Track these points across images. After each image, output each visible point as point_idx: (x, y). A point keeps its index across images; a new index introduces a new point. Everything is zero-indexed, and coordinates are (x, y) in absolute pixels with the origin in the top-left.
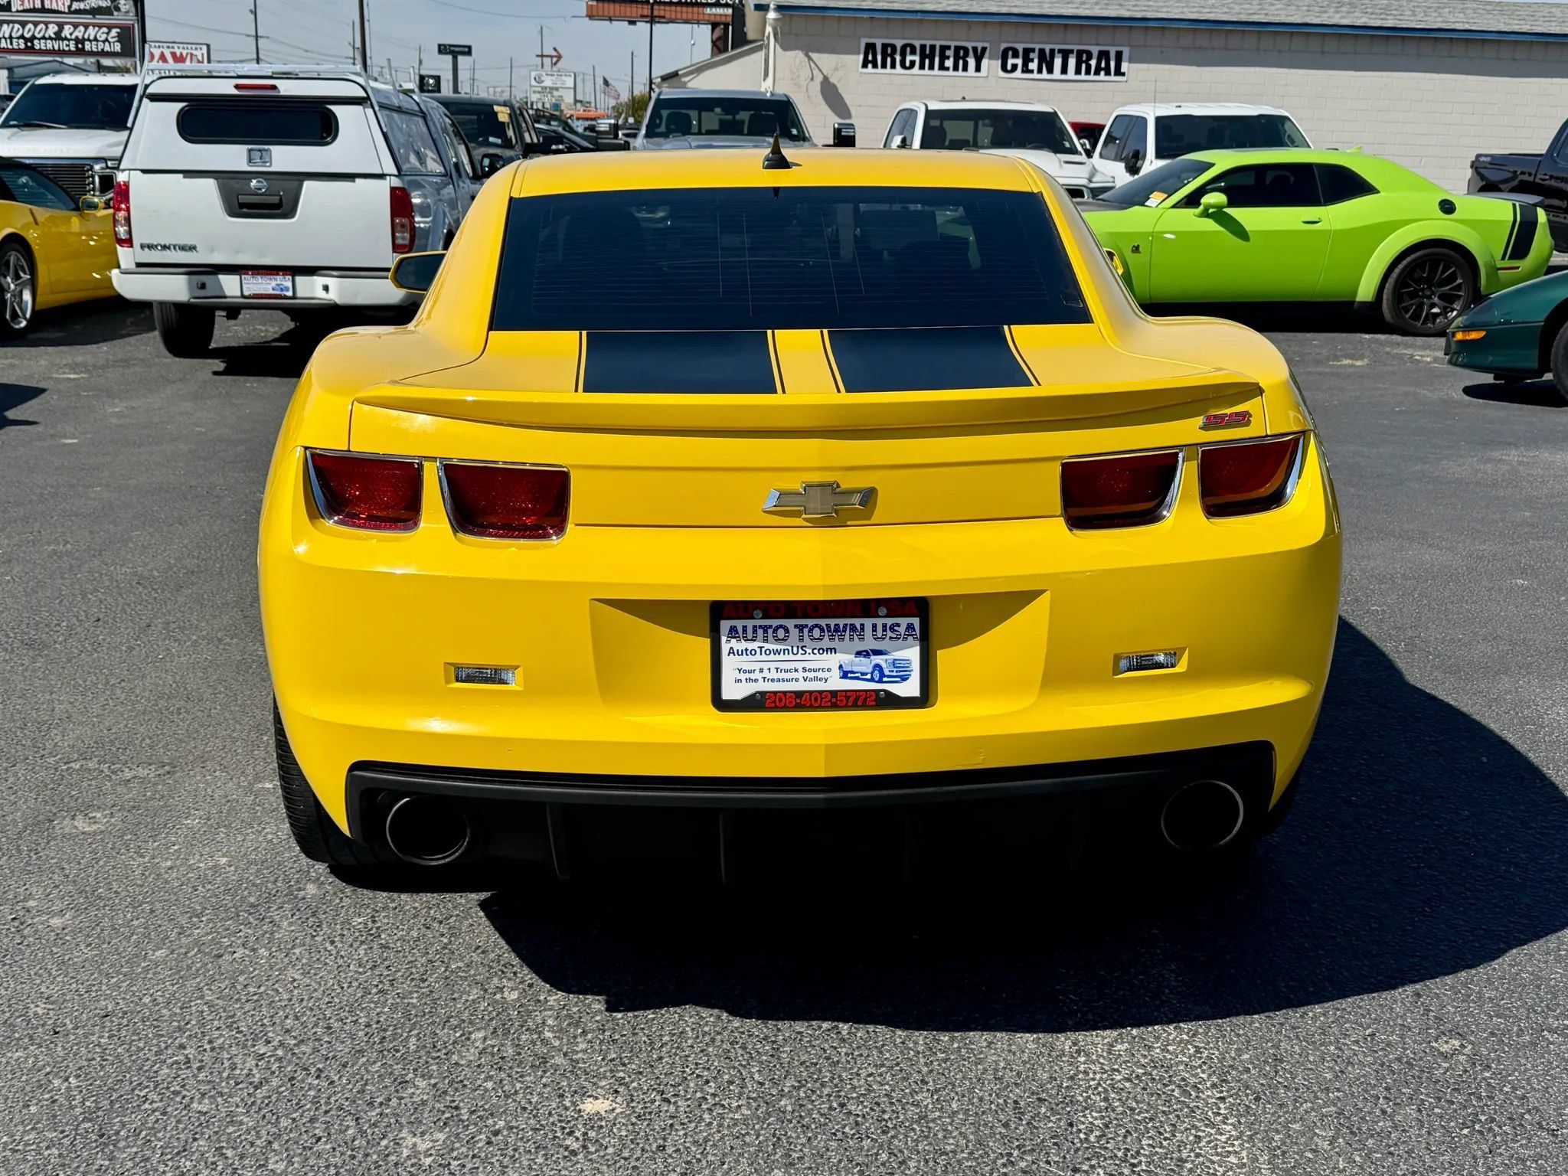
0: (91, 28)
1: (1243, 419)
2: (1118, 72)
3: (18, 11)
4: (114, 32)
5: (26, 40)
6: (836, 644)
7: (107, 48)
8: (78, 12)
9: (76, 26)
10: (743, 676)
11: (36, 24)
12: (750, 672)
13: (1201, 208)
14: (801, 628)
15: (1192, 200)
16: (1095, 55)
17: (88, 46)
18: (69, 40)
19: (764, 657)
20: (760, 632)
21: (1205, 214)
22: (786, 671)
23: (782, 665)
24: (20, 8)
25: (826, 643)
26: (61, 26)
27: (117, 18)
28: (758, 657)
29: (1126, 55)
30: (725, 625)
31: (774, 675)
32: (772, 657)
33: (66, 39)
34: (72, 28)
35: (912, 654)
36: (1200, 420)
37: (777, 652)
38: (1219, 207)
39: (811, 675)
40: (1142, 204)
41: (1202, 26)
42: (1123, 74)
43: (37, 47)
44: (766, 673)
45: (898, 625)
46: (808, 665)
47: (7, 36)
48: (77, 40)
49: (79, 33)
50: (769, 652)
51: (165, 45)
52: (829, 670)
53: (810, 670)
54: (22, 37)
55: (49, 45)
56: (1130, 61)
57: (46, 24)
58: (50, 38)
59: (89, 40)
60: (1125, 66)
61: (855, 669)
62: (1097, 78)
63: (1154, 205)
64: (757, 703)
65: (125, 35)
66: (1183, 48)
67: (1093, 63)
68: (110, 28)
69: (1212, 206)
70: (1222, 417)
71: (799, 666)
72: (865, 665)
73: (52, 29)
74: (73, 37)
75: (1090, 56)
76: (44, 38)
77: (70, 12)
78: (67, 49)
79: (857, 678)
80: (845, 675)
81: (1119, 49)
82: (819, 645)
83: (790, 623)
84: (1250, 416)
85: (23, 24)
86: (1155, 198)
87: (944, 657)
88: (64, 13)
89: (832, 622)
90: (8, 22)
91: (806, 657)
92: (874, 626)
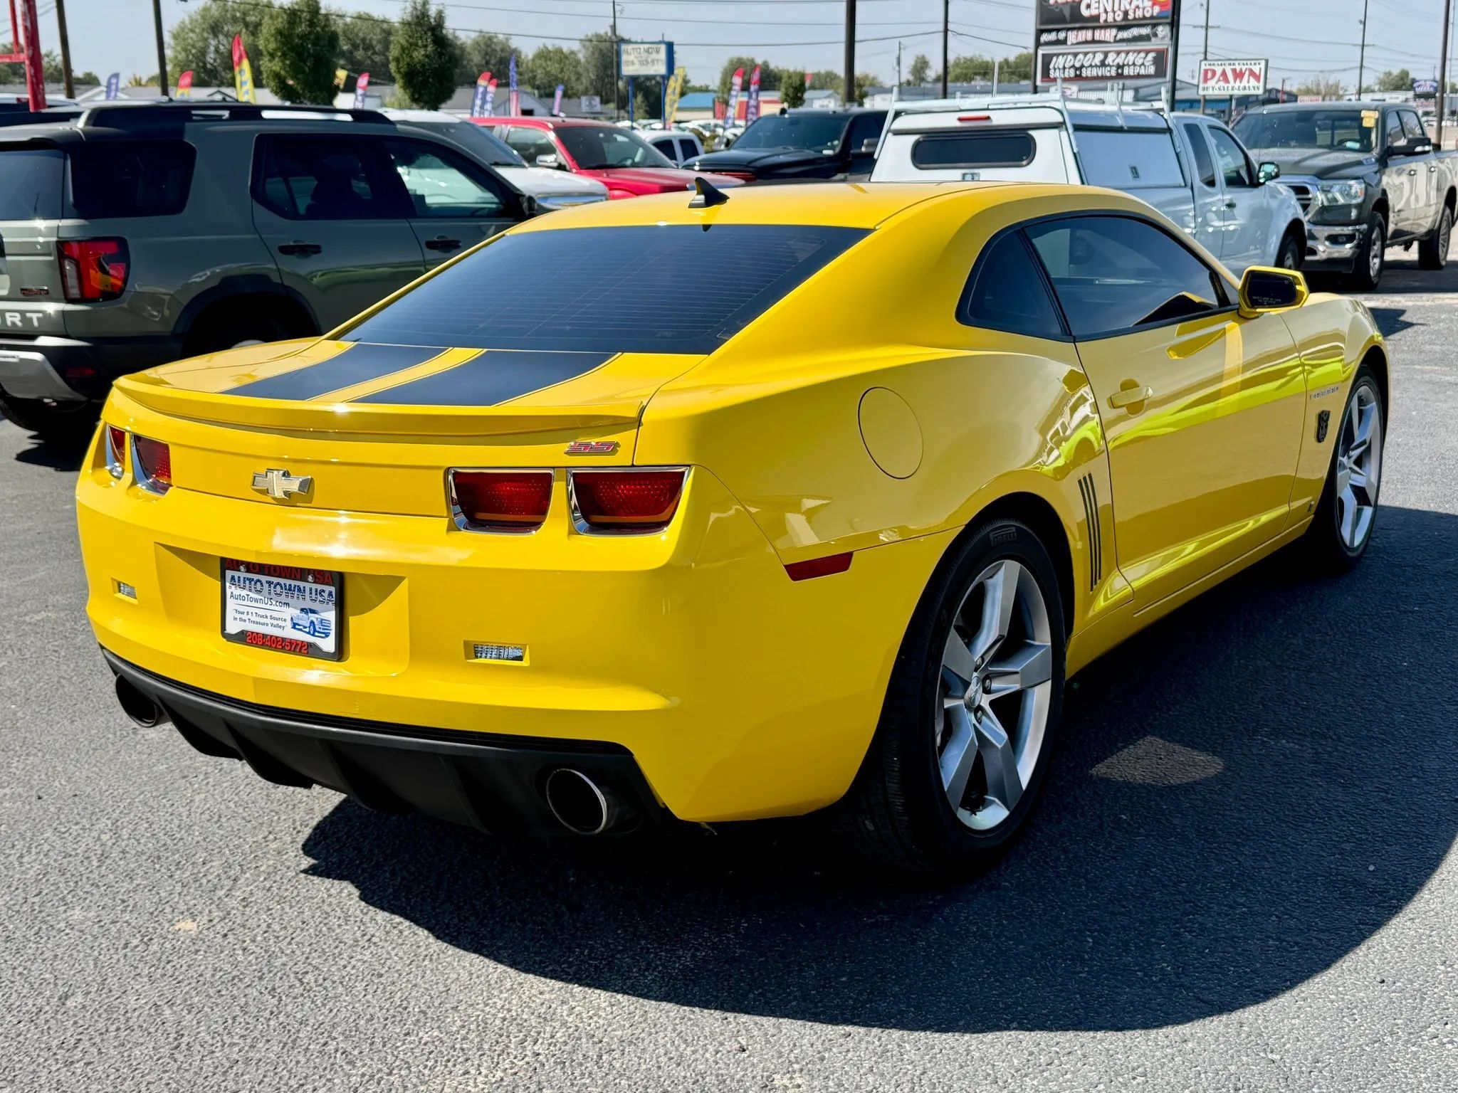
0: (1131, 54)
1: (612, 448)
3: (1073, 44)
4: (1151, 56)
5: (1077, 69)
6: (289, 600)
7: (1143, 72)
8: (1122, 40)
9: (1118, 53)
10: (238, 616)
11: (1086, 54)
12: (243, 613)
14: (270, 583)
17: (1126, 72)
18: (1111, 66)
19: (249, 603)
20: (247, 582)
22: (262, 616)
23: (261, 612)
24: (1075, 42)
25: (283, 598)
26: (1106, 54)
27: (1155, 44)
28: (245, 603)
30: (229, 573)
31: (254, 618)
32: (254, 604)
33: (1109, 65)
34: (1115, 56)
35: (330, 616)
36: (566, 446)
37: (256, 601)
39: (275, 622)
43: (1084, 75)
44: (250, 617)
45: (324, 591)
46: (275, 615)
47: (1061, 66)
48: (1119, 67)
49: (1120, 60)
50: (252, 599)
51: (1227, 62)
52: (285, 620)
53: (275, 619)
54: (1073, 66)
55: (1095, 72)
57: (1094, 53)
58: (1096, 66)
59: (1128, 65)
61: (300, 622)
64: (245, 638)
65: (1160, 59)
68: (1147, 52)
70: (587, 446)
71: (269, 613)
72: (305, 620)
73: (1099, 57)
74: (1115, 63)
76: (1091, 66)
77: (1116, 41)
78: (1108, 74)
79: (300, 630)
80: (294, 626)
82: (280, 599)
83: (264, 578)
84: (619, 446)
85: (1075, 55)
87: (353, 622)
88: (1109, 42)
89: (288, 582)
90: (1063, 54)
91: (272, 607)
92: (311, 590)
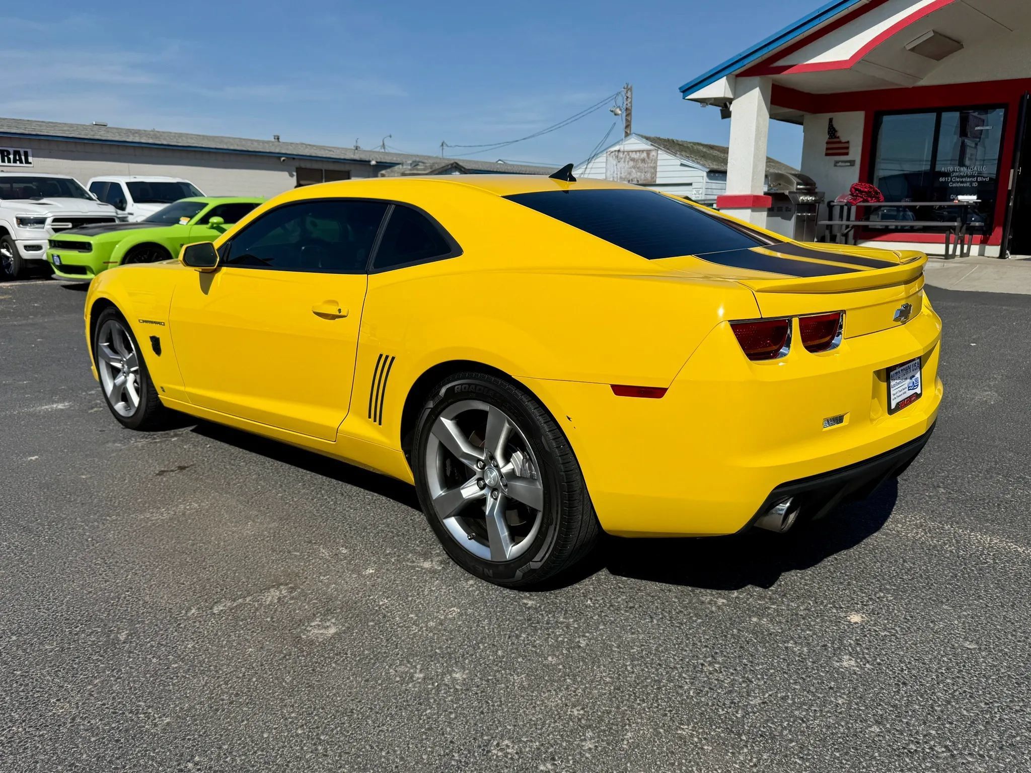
2: (27, 162)
13: (210, 224)
15: (204, 220)
16: (12, 152)
21: (212, 227)
29: (30, 152)
38: (218, 224)
40: (178, 223)
41: (71, 140)
42: (30, 163)
56: (33, 156)
60: (30, 159)
62: (15, 165)
63: (185, 224)
66: (63, 151)
67: (11, 157)
69: (216, 223)
75: (9, 153)
81: (26, 150)
86: (184, 221)
